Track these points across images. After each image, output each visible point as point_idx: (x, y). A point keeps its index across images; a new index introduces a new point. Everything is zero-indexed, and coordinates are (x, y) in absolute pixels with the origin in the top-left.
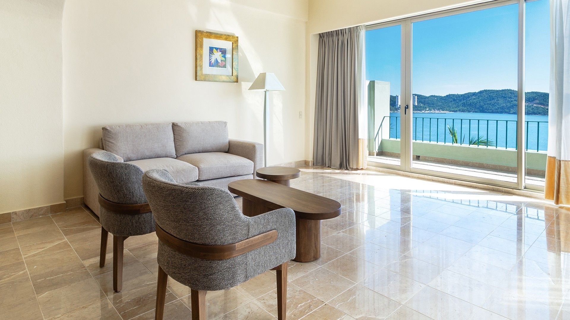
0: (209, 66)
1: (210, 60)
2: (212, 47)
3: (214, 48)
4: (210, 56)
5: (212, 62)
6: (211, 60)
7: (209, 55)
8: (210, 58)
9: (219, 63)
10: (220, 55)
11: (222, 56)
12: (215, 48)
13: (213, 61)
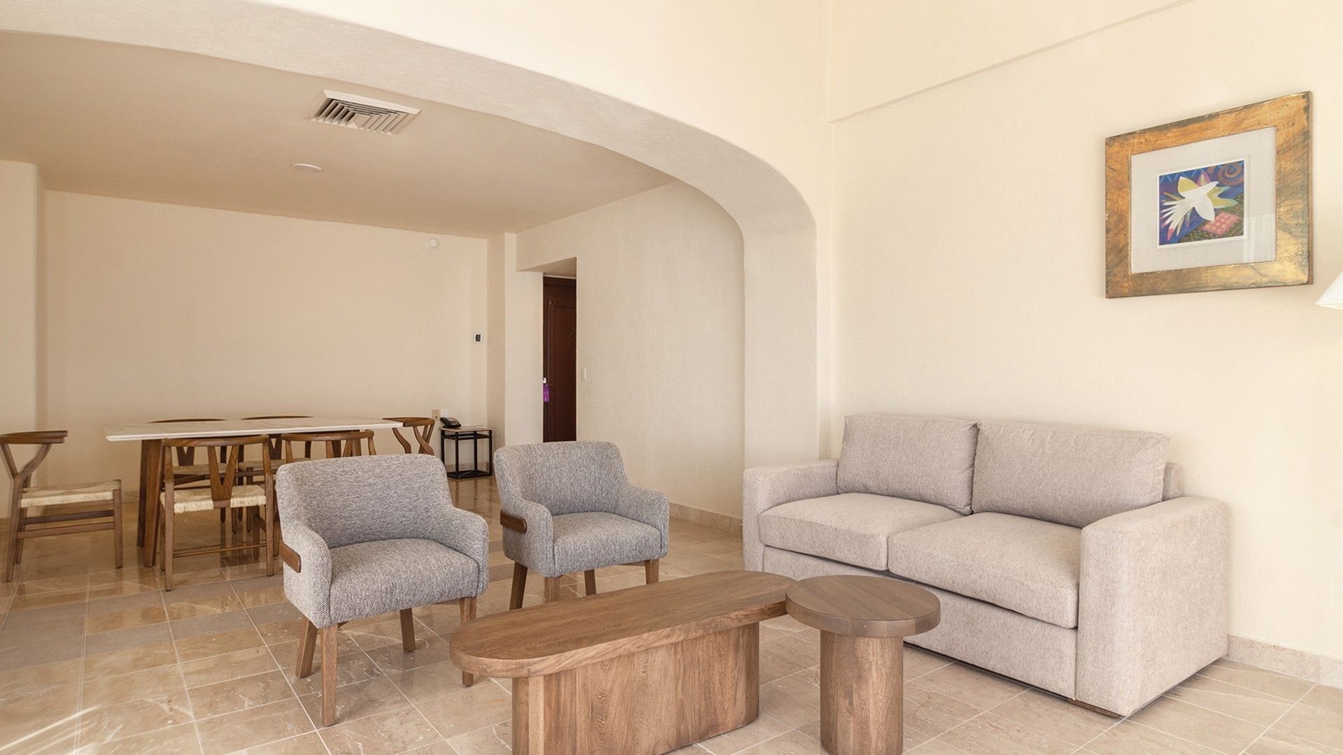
0: (1161, 244)
1: (1162, 221)
2: (1173, 176)
3: (1180, 174)
4: (1162, 207)
5: (1170, 228)
6: (1167, 222)
7: (1161, 203)
8: (1161, 215)
9: (1206, 222)
10: (1210, 195)
11: (1219, 196)
12: (1188, 174)
13: (1176, 221)
